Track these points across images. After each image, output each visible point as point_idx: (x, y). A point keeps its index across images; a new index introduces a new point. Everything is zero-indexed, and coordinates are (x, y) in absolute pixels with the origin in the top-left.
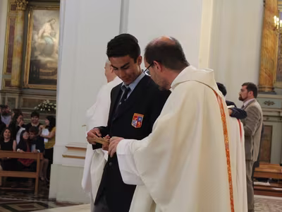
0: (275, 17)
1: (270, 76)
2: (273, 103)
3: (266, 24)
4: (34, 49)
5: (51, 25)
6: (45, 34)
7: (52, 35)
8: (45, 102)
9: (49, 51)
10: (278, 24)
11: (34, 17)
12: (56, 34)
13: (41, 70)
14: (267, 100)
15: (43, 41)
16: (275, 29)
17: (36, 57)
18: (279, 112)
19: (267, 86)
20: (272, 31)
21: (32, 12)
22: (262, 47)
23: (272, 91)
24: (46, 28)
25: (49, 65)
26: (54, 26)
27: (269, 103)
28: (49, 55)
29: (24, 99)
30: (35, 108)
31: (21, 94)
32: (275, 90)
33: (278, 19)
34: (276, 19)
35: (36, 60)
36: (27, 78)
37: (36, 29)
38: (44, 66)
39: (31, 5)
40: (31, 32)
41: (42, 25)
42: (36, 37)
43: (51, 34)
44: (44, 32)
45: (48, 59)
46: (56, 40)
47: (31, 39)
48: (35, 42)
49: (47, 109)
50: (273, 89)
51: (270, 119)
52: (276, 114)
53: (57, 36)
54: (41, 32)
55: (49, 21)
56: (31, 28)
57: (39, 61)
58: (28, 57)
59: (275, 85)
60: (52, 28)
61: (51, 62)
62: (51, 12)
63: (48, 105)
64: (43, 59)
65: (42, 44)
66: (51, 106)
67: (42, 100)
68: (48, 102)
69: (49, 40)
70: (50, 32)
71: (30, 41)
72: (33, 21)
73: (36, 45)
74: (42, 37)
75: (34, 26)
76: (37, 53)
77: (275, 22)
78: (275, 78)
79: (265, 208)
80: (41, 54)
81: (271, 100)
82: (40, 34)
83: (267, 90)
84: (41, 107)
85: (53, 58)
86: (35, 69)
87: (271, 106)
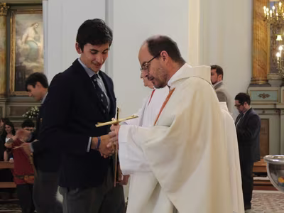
0: (265, 8)
1: (263, 68)
2: (268, 96)
3: (256, 15)
4: (18, 55)
5: (34, 29)
6: (29, 39)
7: (37, 39)
8: (33, 109)
9: (34, 56)
10: (268, 14)
11: (17, 23)
12: (39, 38)
14: (262, 93)
15: (27, 46)
16: (265, 19)
17: (21, 63)
18: (275, 104)
19: (261, 78)
20: (262, 22)
21: (13, 16)
22: (254, 39)
23: (267, 83)
24: (30, 32)
27: (264, 96)
28: (35, 60)
29: (11, 107)
30: (23, 116)
31: (8, 102)
32: (270, 82)
33: (268, 10)
34: (266, 10)
35: (21, 66)
36: (12, 85)
37: (19, 33)
39: (13, 10)
40: (14, 37)
41: (25, 29)
42: (19, 42)
43: (35, 38)
44: (27, 37)
45: (34, 64)
46: (40, 45)
47: (14, 44)
48: (19, 48)
49: (35, 116)
50: (267, 81)
51: (266, 112)
52: (272, 107)
53: (42, 40)
54: (24, 37)
55: (33, 25)
56: (14, 33)
57: (25, 66)
58: (13, 64)
59: (268, 78)
60: (36, 32)
61: (37, 67)
62: (34, 15)
63: (36, 112)
64: (29, 65)
67: (30, 108)
68: (37, 109)
69: (34, 45)
70: (33, 36)
71: (13, 47)
72: (15, 26)
73: (20, 50)
74: (26, 42)
75: (17, 32)
76: (22, 59)
77: (265, 13)
78: (268, 70)
79: (265, 203)
80: (26, 60)
81: (266, 93)
82: (23, 40)
83: (261, 82)
84: (29, 114)
85: (38, 62)
86: (20, 76)
87: (266, 99)
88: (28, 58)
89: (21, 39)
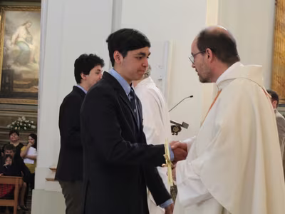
1: (284, 86)
5: (26, 29)
6: (20, 39)
8: (20, 119)
11: (7, 20)
13: (15, 82)
15: (17, 48)
17: (9, 66)
21: (3, 12)
24: (21, 32)
25: (24, 76)
26: (29, 29)
28: (25, 64)
30: (9, 126)
35: (9, 70)
38: (19, 77)
39: (3, 6)
42: (9, 43)
43: (26, 39)
44: (18, 37)
45: (24, 69)
48: (8, 49)
49: (22, 127)
54: (14, 37)
55: (25, 24)
56: (3, 32)
57: (13, 71)
60: (28, 33)
61: (27, 72)
62: (27, 13)
63: (24, 122)
64: (18, 69)
65: (16, 51)
66: (27, 124)
67: (17, 117)
68: (24, 119)
70: (24, 37)
72: (5, 24)
73: (9, 52)
74: (16, 43)
75: (6, 31)
76: (10, 62)
80: (15, 63)
82: (14, 40)
84: (16, 125)
85: (28, 67)
86: (7, 81)
88: (17, 61)
89: (11, 39)
